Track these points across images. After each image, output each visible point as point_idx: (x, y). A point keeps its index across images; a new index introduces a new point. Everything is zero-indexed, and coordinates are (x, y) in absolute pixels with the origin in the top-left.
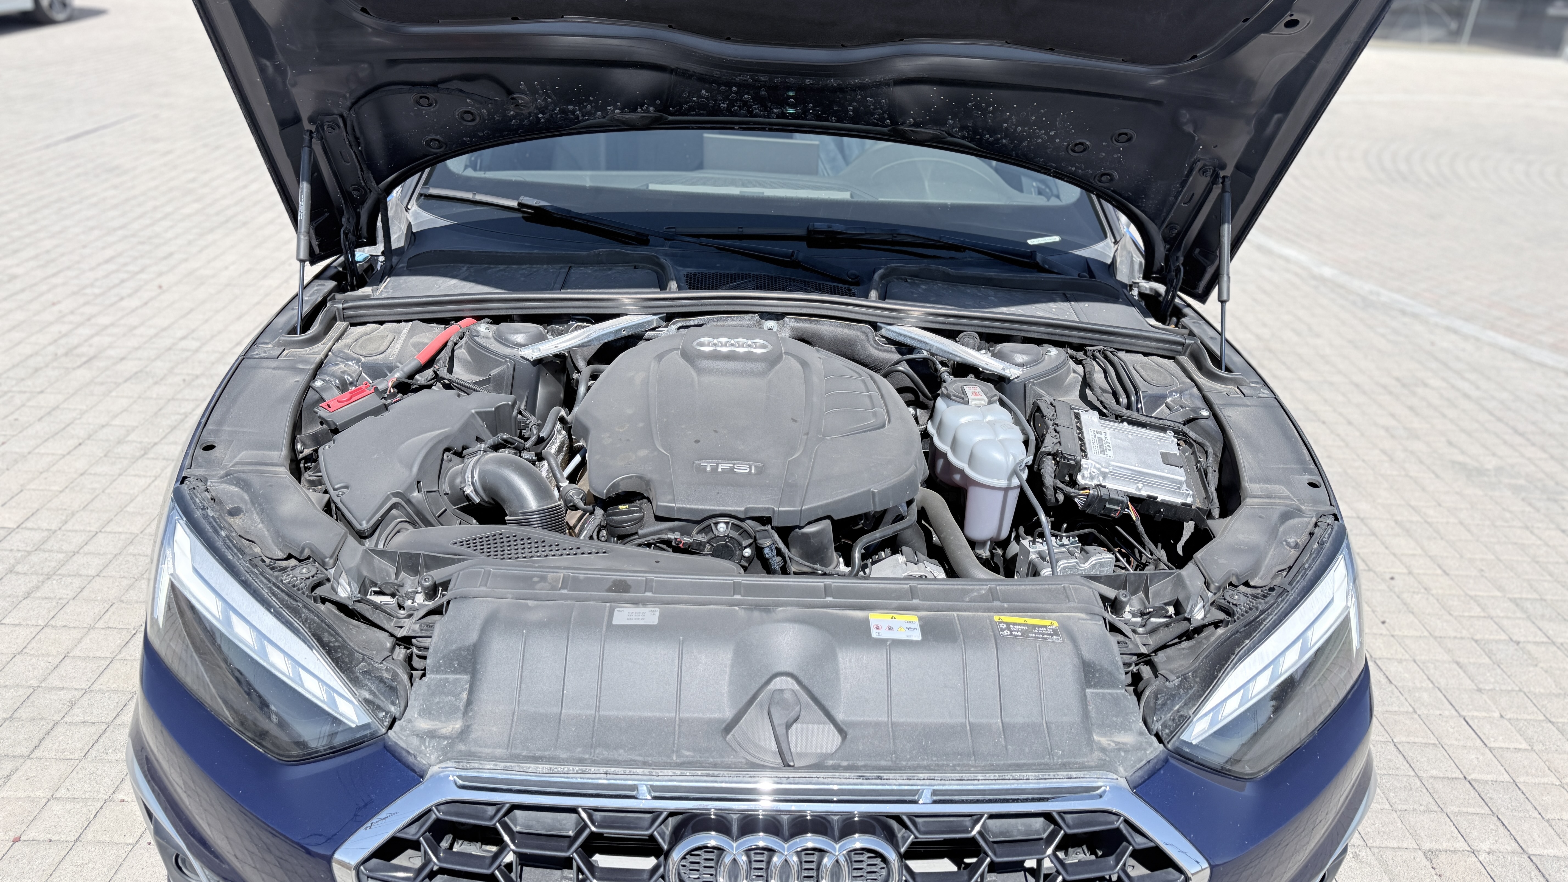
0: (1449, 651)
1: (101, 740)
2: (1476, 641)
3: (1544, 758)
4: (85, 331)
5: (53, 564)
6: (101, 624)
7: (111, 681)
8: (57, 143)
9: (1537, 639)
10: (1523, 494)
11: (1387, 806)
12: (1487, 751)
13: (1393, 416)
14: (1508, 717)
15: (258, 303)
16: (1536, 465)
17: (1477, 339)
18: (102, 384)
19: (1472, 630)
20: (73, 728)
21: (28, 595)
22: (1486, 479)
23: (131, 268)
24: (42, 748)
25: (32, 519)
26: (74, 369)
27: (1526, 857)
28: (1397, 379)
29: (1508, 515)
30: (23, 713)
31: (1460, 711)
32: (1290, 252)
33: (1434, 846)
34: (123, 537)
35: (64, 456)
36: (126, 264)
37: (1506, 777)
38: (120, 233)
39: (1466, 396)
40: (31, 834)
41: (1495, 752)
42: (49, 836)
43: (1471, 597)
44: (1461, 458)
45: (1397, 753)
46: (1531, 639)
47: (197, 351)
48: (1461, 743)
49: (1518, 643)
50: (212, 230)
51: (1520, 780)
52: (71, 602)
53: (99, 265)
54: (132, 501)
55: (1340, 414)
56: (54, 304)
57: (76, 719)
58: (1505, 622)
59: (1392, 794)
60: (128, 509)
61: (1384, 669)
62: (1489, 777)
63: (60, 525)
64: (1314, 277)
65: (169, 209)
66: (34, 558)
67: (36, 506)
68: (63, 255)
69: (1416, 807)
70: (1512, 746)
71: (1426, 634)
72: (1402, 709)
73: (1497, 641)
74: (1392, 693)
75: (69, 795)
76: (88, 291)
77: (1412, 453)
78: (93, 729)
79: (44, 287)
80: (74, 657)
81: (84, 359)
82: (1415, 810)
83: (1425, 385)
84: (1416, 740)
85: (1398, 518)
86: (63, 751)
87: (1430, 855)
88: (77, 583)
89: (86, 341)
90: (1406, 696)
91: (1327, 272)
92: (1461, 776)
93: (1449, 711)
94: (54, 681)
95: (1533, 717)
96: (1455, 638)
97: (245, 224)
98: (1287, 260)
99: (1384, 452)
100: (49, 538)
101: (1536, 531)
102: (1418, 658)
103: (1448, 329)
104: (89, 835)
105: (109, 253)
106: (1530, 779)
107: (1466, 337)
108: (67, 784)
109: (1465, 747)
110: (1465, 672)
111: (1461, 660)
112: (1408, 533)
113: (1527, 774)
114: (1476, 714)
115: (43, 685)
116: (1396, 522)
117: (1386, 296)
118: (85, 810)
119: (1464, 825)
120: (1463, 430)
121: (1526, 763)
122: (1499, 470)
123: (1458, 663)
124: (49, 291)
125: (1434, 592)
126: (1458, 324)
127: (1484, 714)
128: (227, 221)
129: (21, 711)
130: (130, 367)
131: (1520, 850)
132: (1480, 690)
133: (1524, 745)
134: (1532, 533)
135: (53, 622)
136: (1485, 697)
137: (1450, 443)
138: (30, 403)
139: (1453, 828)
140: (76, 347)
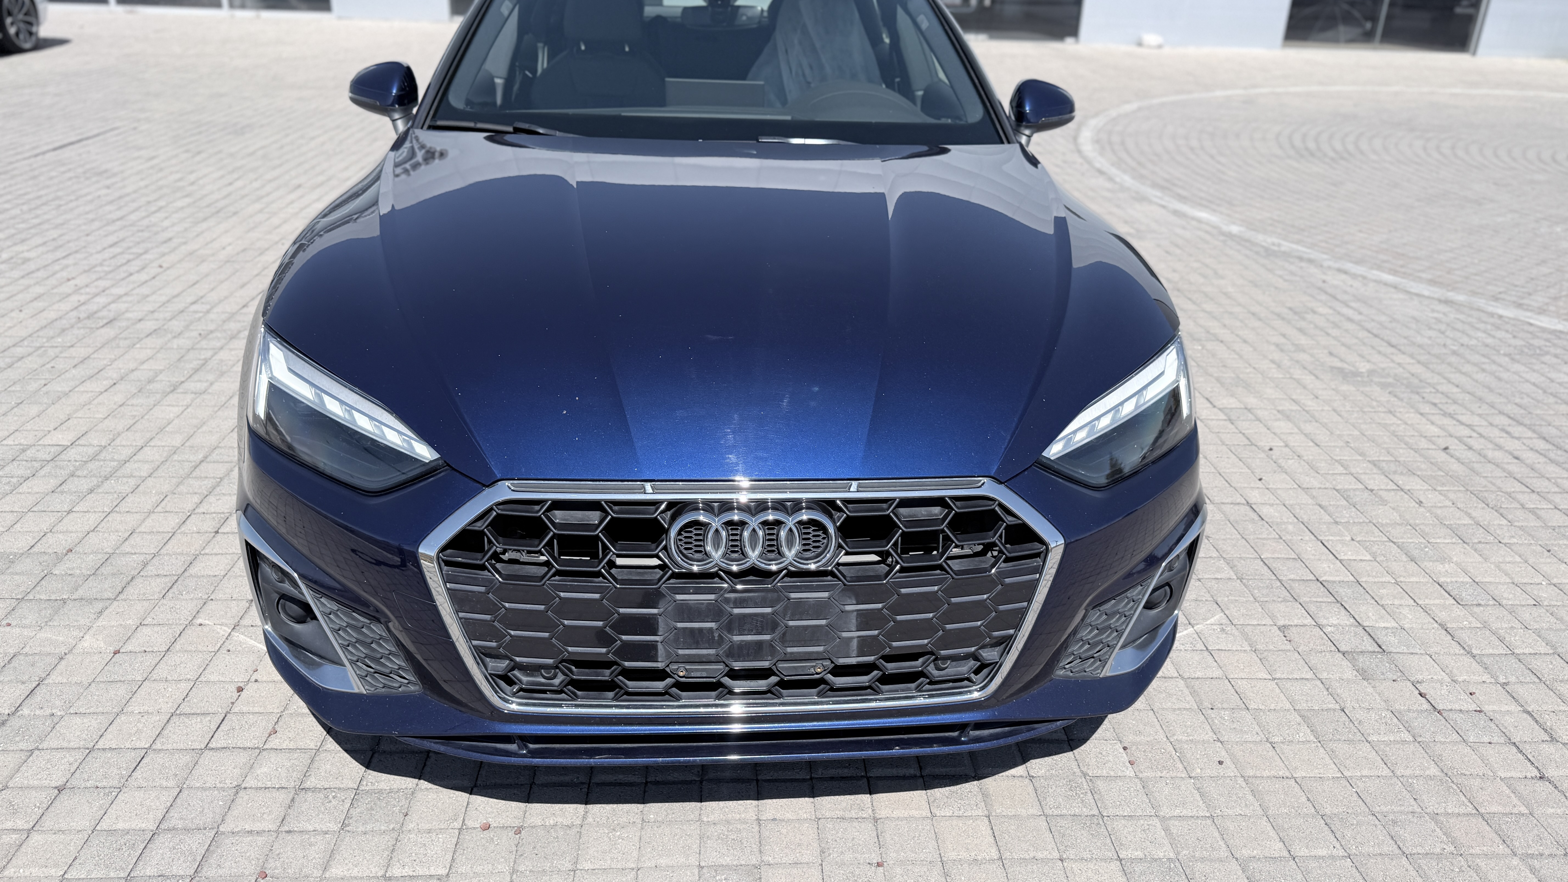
0: (1313, 497)
1: (175, 586)
2: (1337, 490)
3: (1384, 566)
4: (102, 300)
5: (109, 469)
6: (159, 509)
7: (176, 547)
8: (44, 153)
9: (1389, 487)
10: (1391, 389)
11: (1252, 599)
12: (1338, 561)
13: (1284, 336)
14: (1358, 539)
15: (257, 275)
16: (1404, 368)
17: (1364, 278)
18: (126, 339)
19: (1334, 483)
20: (149, 579)
21: (91, 491)
22: (1359, 379)
23: (134, 250)
24: (125, 593)
25: (84, 438)
26: (98, 329)
27: (1361, 628)
28: (1290, 309)
29: (1374, 404)
30: (106, 570)
31: (1318, 536)
32: (1203, 215)
33: (1287, 623)
34: (166, 448)
35: (102, 393)
36: (129, 248)
37: (1352, 578)
38: (119, 223)
39: (1350, 320)
40: (129, 647)
41: (1344, 563)
42: (144, 649)
43: (1336, 461)
44: (1339, 364)
45: (1263, 565)
46: (1382, 487)
47: (208, 312)
48: (1317, 557)
49: (1372, 491)
50: (205, 219)
51: (1363, 580)
52: (130, 495)
53: (104, 249)
54: (169, 424)
55: (1237, 335)
56: (69, 280)
57: (150, 573)
58: (1363, 477)
59: (1256, 591)
60: (167, 429)
61: (1257, 510)
62: (1337, 579)
63: (109, 442)
64: (1223, 233)
65: (162, 203)
66: (92, 466)
67: (85, 429)
68: (69, 242)
69: (1275, 598)
70: (1360, 558)
71: (1296, 486)
72: (1270, 537)
73: (1354, 490)
74: (1263, 525)
75: (155, 622)
76: (98, 269)
77: (1297, 362)
78: (167, 579)
79: (57, 267)
80: (140, 532)
81: (105, 321)
82: (1273, 601)
83: (1314, 312)
84: (1280, 556)
85: (1280, 408)
86: (144, 594)
87: (1283, 629)
88: (133, 482)
89: (104, 307)
90: (1274, 528)
91: (1235, 229)
92: (1314, 578)
93: (1308, 536)
94: (126, 548)
95: (1378, 539)
96: (1320, 488)
97: (235, 213)
98: (1199, 221)
99: (1273, 361)
100: (101, 451)
101: (1398, 414)
102: (1287, 503)
103: (1340, 270)
104: (177, 646)
105: (112, 239)
106: (1371, 579)
107: (1354, 276)
108: (152, 614)
109: (1319, 560)
110: (1325, 511)
111: (1323, 503)
112: (1288, 418)
113: (1369, 576)
114: (1331, 538)
115: (117, 552)
116: (1278, 411)
117: (1286, 246)
118: (170, 631)
119: (1312, 608)
120: (1343, 345)
121: (1368, 568)
122: (1371, 372)
123: (1320, 506)
124: (62, 270)
125: (1305, 458)
126: (1349, 266)
127: (1338, 538)
128: (218, 212)
129: (102, 570)
130: (150, 325)
131: (1357, 624)
132: (1336, 523)
133: (1368, 557)
134: (1394, 416)
135: (116, 509)
136: (1339, 527)
137: (1331, 354)
138: (63, 355)
139: (1304, 611)
140: (96, 313)
